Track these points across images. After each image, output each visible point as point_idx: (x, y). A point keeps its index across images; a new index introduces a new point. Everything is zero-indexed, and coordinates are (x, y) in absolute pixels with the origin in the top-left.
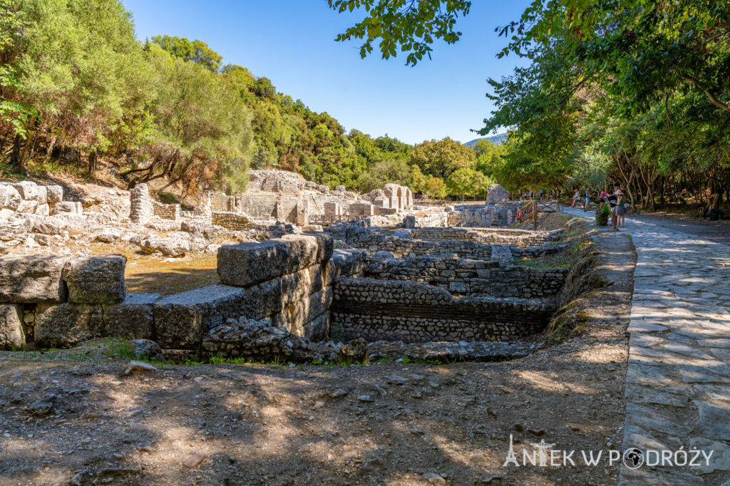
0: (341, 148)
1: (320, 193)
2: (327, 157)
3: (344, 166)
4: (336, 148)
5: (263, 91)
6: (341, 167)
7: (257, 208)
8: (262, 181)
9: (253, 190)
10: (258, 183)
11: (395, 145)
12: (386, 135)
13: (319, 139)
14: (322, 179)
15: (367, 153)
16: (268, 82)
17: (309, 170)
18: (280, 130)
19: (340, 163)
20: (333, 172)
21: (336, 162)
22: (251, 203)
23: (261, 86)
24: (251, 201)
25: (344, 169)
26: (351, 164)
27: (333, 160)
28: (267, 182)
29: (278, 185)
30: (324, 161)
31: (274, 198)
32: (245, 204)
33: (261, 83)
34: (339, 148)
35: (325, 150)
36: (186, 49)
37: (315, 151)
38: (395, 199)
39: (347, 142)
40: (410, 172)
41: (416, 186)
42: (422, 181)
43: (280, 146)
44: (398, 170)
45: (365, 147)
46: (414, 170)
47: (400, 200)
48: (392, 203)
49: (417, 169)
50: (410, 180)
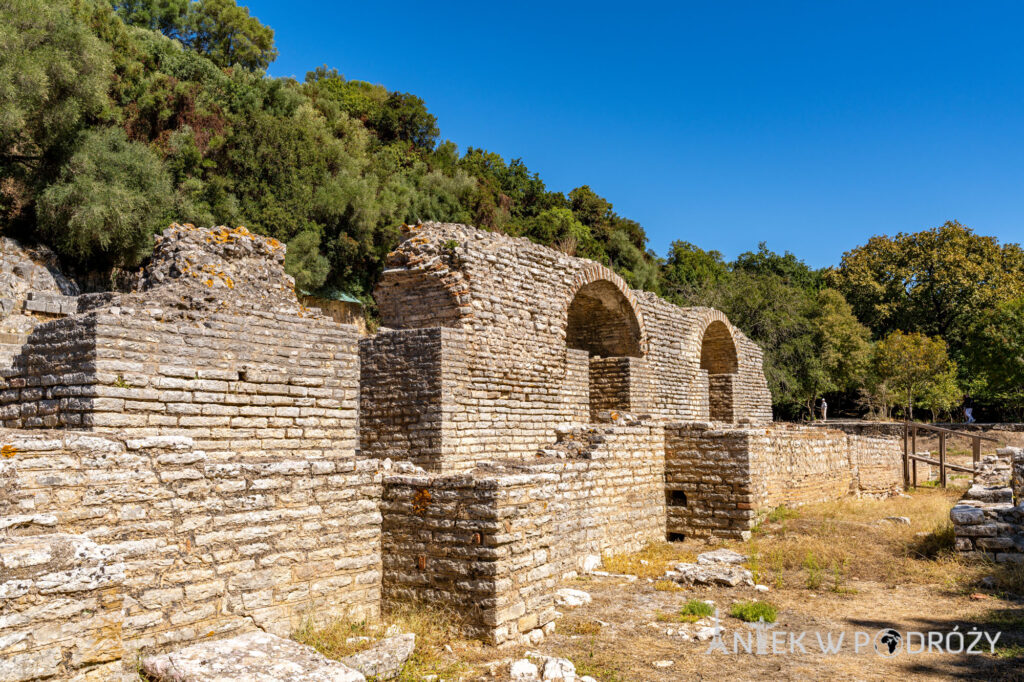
5: (397, 126)
12: (761, 246)
23: (391, 113)
38: (527, 364)
39: (629, 251)
40: (812, 315)
41: (836, 364)
42: (856, 348)
43: (352, 235)
44: (762, 307)
45: (694, 273)
46: (828, 306)
47: (625, 387)
48: (446, 382)
49: (838, 306)
50: (813, 345)
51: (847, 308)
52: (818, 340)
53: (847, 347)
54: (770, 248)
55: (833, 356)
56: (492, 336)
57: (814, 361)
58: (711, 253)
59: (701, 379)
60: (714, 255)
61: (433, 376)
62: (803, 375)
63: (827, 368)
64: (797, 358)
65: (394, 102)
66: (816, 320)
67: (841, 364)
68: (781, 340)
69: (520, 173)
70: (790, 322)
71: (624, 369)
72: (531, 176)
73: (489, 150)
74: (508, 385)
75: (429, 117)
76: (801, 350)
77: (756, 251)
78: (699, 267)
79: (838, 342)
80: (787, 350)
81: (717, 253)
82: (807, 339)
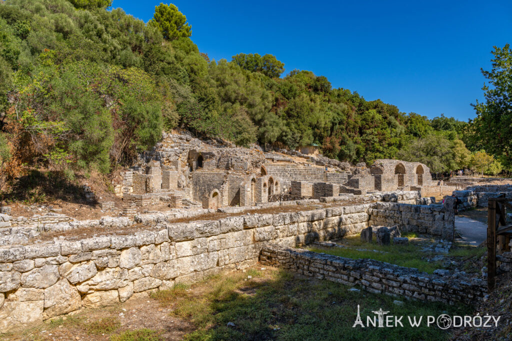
0: (388, 129)
1: (340, 170)
2: (370, 137)
3: (390, 145)
4: (382, 129)
5: (319, 87)
6: (386, 146)
7: (206, 186)
8: (218, 158)
9: (210, 168)
10: (214, 161)
11: (451, 124)
12: (442, 115)
13: (364, 122)
14: (366, 157)
15: (419, 133)
16: (324, 79)
17: (349, 150)
18: (318, 115)
19: (385, 143)
20: (378, 151)
21: (380, 142)
22: (201, 182)
23: (318, 83)
24: (201, 179)
25: (390, 148)
26: (398, 143)
27: (377, 140)
28: (222, 160)
29: (230, 162)
30: (367, 142)
31: (221, 177)
32: (196, 182)
33: (318, 81)
34: (385, 129)
35: (368, 131)
36: (256, 61)
37: (361, 133)
38: (390, 178)
39: (395, 123)
40: (452, 148)
41: (459, 162)
42: (466, 157)
43: (318, 129)
44: (437, 146)
45: (417, 127)
46: (457, 145)
47: (403, 179)
48: (382, 181)
49: (461, 144)
50: (452, 156)
51: (464, 145)
52: (454, 155)
53: (463, 157)
54: (445, 116)
55: (458, 159)
56: (386, 175)
57: (452, 161)
58: (423, 117)
59: (416, 175)
60: (424, 118)
61: (380, 181)
62: (449, 165)
63: (457, 163)
64: (447, 160)
65: (318, 80)
66: (454, 149)
67: (461, 162)
68: (443, 155)
69: (356, 96)
70: (444, 150)
71: (403, 176)
72: (361, 97)
73: (345, 88)
74: (388, 181)
75: (329, 83)
76: (448, 158)
77: (440, 117)
78: (419, 125)
79: (460, 155)
80: (444, 158)
81: (426, 117)
82: (450, 155)
